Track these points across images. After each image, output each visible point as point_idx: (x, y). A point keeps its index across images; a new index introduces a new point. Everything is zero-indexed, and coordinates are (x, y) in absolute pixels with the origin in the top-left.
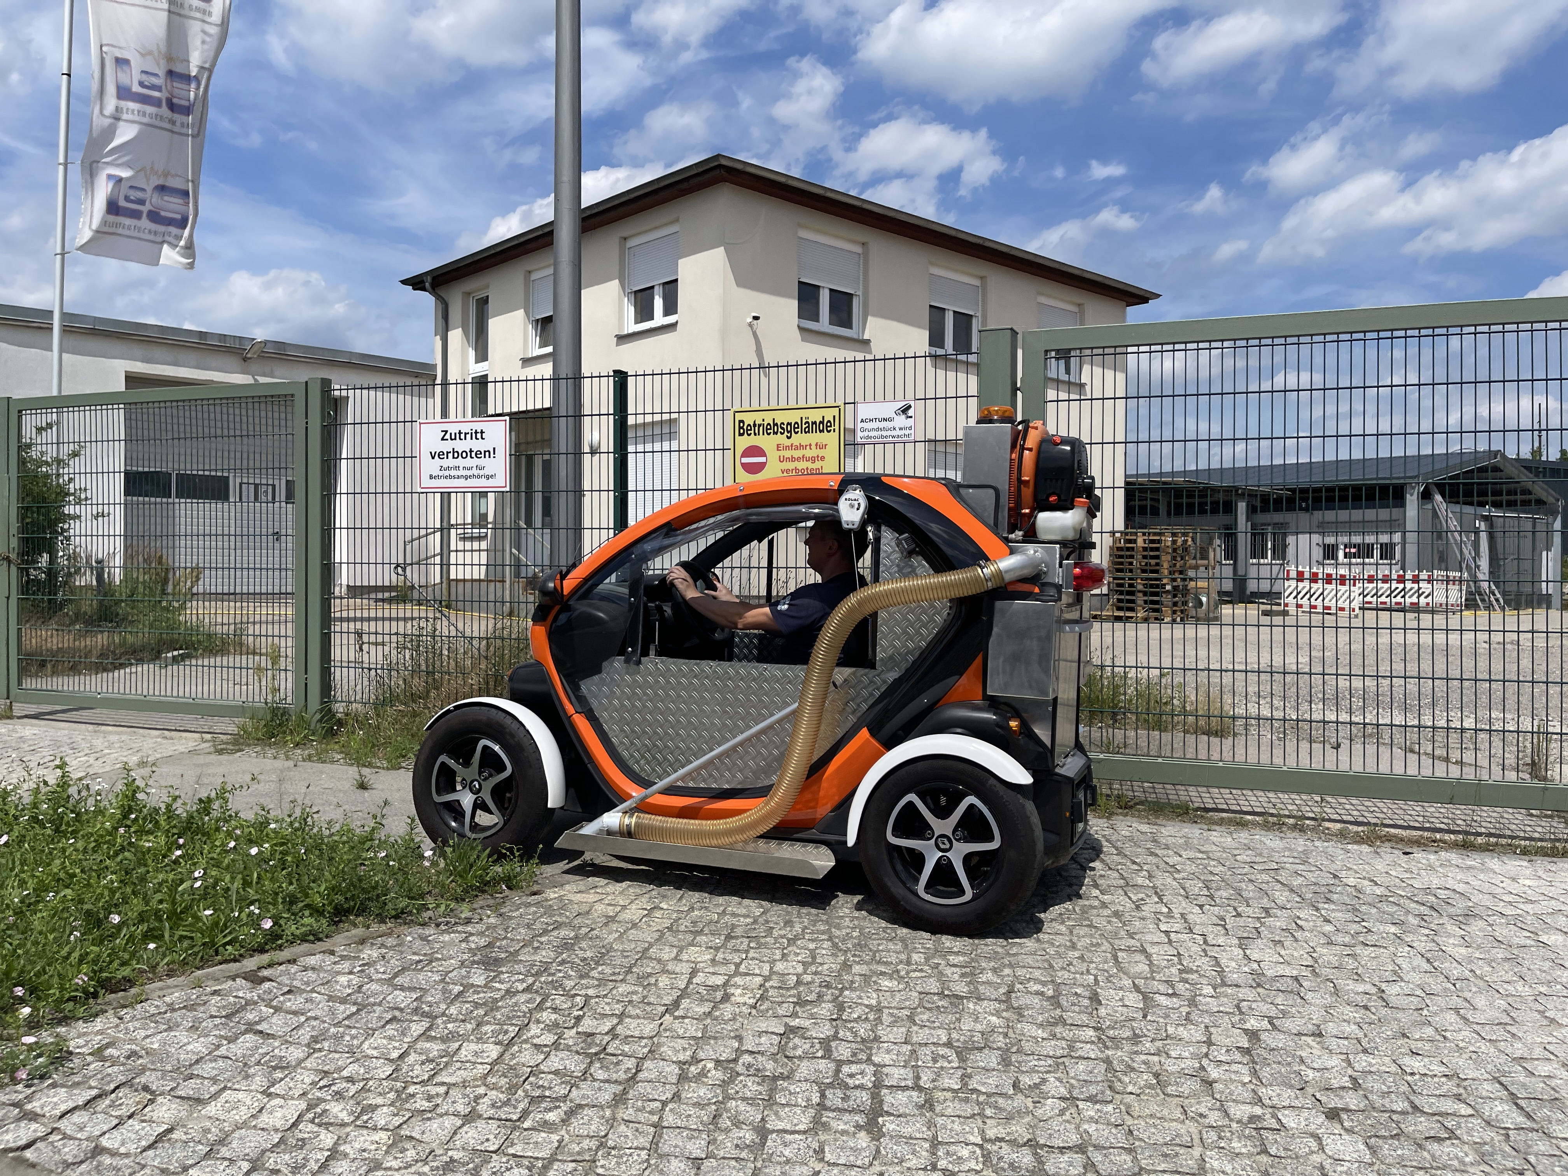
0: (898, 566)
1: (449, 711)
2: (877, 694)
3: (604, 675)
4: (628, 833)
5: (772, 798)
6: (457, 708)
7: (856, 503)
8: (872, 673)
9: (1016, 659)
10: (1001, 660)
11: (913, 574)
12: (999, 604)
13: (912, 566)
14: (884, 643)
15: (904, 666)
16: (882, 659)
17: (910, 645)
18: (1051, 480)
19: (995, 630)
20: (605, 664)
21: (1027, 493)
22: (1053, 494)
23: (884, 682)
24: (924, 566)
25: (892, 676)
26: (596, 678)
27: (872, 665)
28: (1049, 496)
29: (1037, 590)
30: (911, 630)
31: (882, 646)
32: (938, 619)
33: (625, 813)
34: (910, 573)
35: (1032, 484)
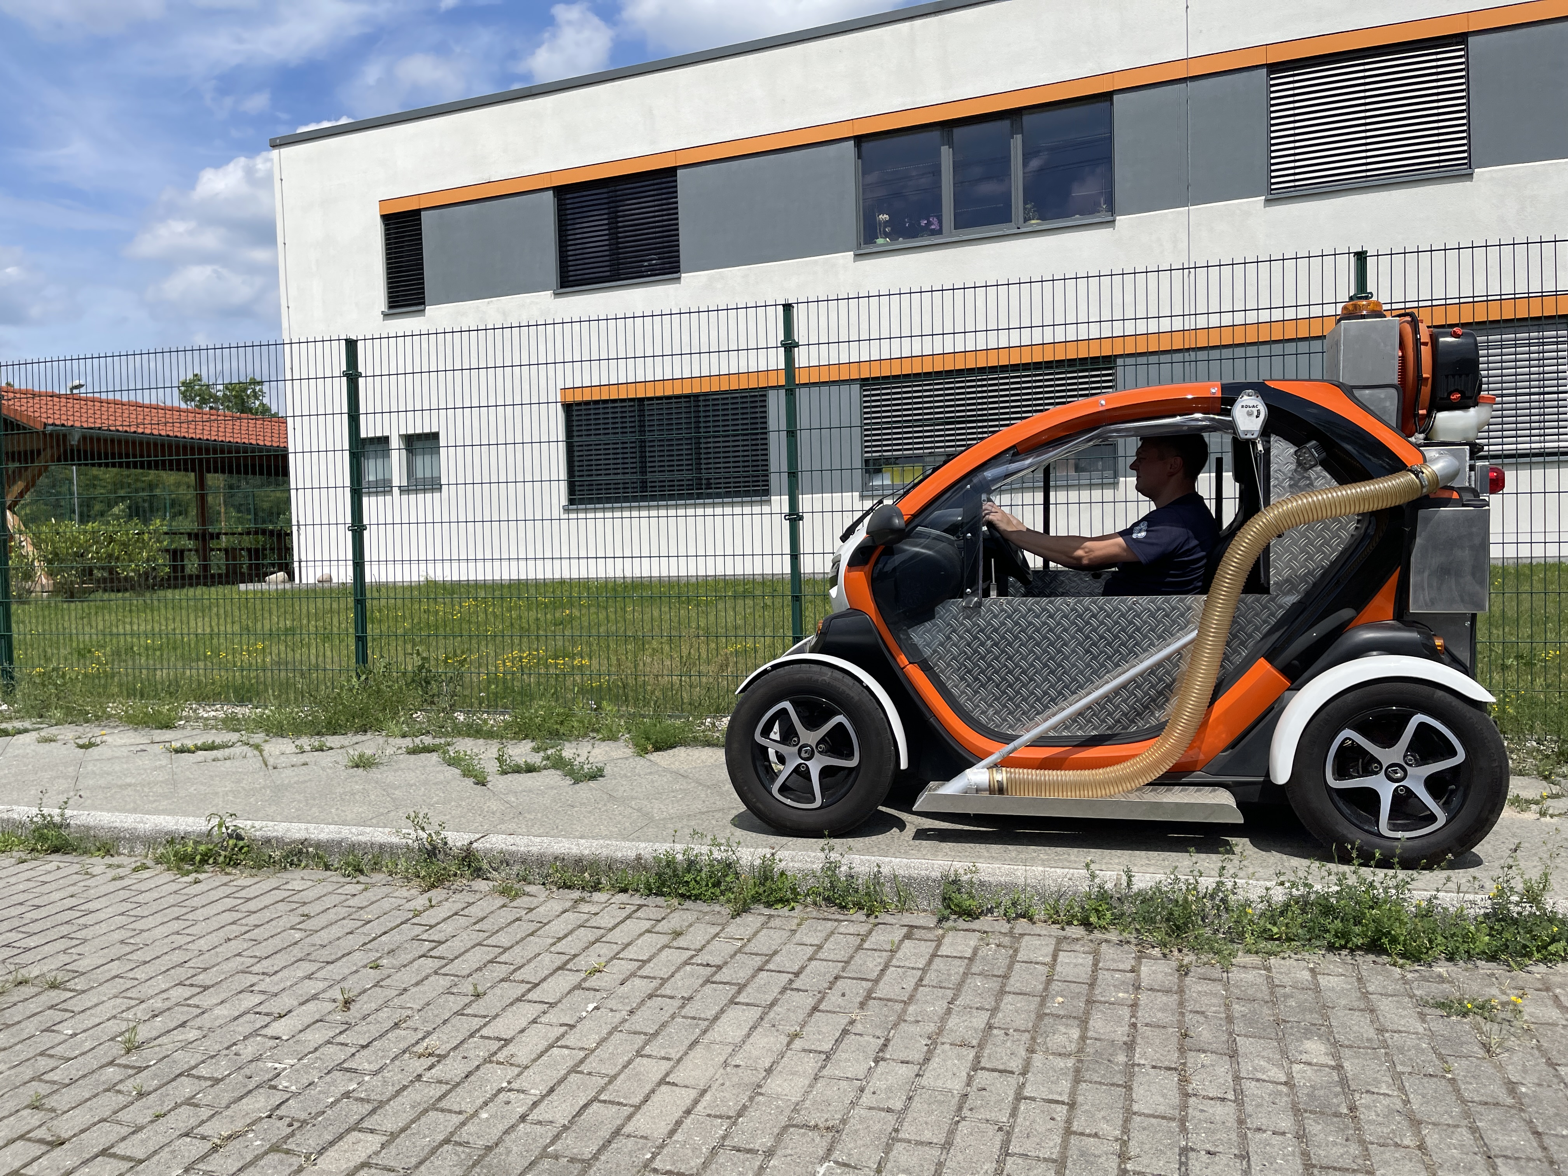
0: (1291, 479)
1: (765, 672)
2: (1272, 621)
3: (939, 622)
4: (1000, 789)
5: (1166, 740)
6: (774, 667)
7: (1255, 410)
8: (1265, 598)
9: (1444, 572)
10: (1426, 574)
11: (1310, 486)
12: (1422, 513)
13: (1309, 478)
14: (1279, 564)
15: (1303, 587)
16: (1276, 583)
17: (1311, 565)
18: (1453, 376)
19: (1418, 541)
20: (940, 609)
21: (1426, 390)
22: (1457, 391)
23: (1280, 607)
24: (1324, 477)
25: (1290, 600)
26: (928, 625)
27: (1266, 590)
28: (1450, 394)
29: (1455, 495)
30: (1311, 549)
31: (1276, 568)
32: (1344, 535)
33: (990, 768)
34: (1307, 486)
35: (1430, 381)
